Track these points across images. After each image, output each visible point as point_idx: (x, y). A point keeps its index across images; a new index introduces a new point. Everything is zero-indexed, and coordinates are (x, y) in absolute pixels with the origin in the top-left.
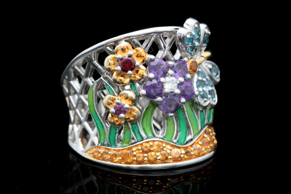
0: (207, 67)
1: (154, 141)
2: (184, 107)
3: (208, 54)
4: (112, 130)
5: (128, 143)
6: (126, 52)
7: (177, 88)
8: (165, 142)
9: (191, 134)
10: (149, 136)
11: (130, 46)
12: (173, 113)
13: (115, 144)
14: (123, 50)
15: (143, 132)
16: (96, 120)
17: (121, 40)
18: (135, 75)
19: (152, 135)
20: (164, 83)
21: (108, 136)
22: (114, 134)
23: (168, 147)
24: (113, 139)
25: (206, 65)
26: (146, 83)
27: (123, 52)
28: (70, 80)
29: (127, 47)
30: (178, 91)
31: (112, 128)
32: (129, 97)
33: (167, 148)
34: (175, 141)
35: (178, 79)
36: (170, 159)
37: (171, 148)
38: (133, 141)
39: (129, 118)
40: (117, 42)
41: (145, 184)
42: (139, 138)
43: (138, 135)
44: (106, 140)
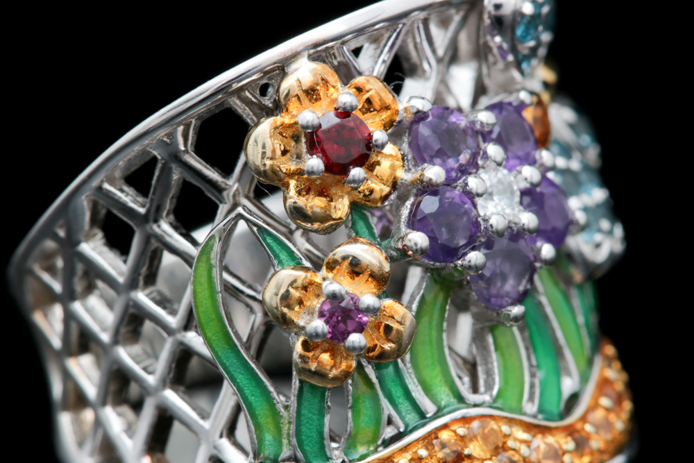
1: (465, 420)
4: (305, 404)
5: (373, 442)
6: (320, 99)
7: (522, 208)
8: (506, 418)
9: (569, 374)
10: (443, 403)
11: (332, 75)
12: (520, 303)
13: (325, 452)
14: (311, 93)
15: (422, 393)
16: (236, 375)
17: (294, 56)
19: (452, 400)
20: (479, 195)
21: (293, 427)
22: (315, 417)
24: (314, 435)
26: (422, 206)
27: (310, 101)
28: (78, 243)
29: (323, 79)
30: (528, 219)
31: (307, 394)
32: (367, 266)
33: (516, 439)
34: (531, 408)
35: (520, 172)
37: (525, 437)
38: (389, 432)
39: (376, 347)
40: (281, 69)
42: (412, 418)
43: (405, 406)
44: (285, 441)
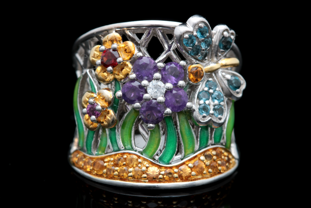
0: (224, 77)
1: (129, 154)
2: (177, 119)
3: (235, 61)
5: (104, 152)
6: (113, 44)
7: (163, 96)
8: (143, 158)
9: (181, 153)
10: (127, 147)
11: (119, 38)
12: (155, 124)
13: (91, 150)
14: (112, 41)
15: (121, 142)
18: (119, 72)
19: (130, 147)
22: (91, 139)
23: (146, 163)
24: (90, 144)
25: (222, 75)
29: (115, 38)
31: (90, 132)
32: (105, 97)
33: (143, 165)
34: (156, 157)
35: (166, 84)
36: (145, 178)
37: (147, 165)
38: (109, 150)
39: (103, 123)
40: (108, 31)
41: (116, 202)
42: (116, 148)
43: (115, 144)
